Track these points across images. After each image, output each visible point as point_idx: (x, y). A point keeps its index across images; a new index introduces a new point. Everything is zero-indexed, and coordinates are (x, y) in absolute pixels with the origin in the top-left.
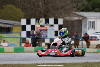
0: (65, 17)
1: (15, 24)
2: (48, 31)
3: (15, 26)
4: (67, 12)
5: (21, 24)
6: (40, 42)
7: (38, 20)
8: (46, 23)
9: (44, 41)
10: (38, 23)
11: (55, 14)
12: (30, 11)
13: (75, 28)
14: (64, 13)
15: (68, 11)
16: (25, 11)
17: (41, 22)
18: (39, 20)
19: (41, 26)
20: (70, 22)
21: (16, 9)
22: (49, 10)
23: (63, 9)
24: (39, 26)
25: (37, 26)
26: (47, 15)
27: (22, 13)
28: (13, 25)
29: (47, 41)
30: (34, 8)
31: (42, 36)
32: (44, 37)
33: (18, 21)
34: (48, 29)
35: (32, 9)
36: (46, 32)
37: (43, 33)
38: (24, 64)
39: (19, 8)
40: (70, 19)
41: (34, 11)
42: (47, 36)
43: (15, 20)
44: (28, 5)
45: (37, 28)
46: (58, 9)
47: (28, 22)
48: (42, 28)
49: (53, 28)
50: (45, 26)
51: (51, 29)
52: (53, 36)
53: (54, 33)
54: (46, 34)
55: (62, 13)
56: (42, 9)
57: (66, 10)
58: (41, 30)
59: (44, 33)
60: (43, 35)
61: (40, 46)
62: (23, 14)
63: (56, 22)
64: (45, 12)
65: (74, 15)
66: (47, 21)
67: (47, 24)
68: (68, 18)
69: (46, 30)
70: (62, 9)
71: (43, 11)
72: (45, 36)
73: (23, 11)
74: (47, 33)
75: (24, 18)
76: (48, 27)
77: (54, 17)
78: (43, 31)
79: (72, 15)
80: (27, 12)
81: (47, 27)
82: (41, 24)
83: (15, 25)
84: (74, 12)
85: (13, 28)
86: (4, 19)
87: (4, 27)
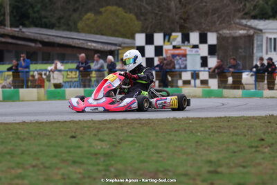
0: (220, 30)
1: (125, 43)
2: (188, 57)
3: (124, 48)
4: (224, 19)
5: (135, 44)
6: (175, 79)
7: (167, 36)
8: (183, 42)
9: (180, 78)
10: (169, 41)
11: (201, 23)
12: (152, 19)
13: (240, 50)
14: (218, 22)
15: (227, 19)
16: (142, 18)
17: (175, 39)
18: (170, 35)
19: (175, 47)
20: (230, 40)
21: (125, 14)
22: (188, 16)
23: (217, 15)
24: (171, 47)
25: (167, 47)
26: (186, 25)
27: (136, 22)
28: (120, 46)
29: (186, 76)
30: (160, 13)
31: (177, 67)
32: (180, 68)
33: (129, 38)
34: (188, 53)
35: (157, 14)
36: (184, 58)
37: (178, 60)
39: (130, 12)
40: (230, 33)
41: (159, 18)
42: (185, 67)
43: (124, 36)
44: (149, 8)
45: (167, 51)
46: (206, 14)
47: (150, 40)
48: (177, 52)
49: (197, 52)
50: (183, 48)
51: (194, 53)
52: (198, 67)
53: (199, 61)
54: (184, 62)
55: (215, 22)
56: (176, 14)
57: (224, 16)
58: (174, 56)
59: (180, 61)
60: (179, 64)
61: (172, 87)
62: (138, 24)
63: (203, 39)
64: (182, 21)
65: (238, 26)
66: (186, 38)
67: (186, 43)
68: (226, 32)
69: (185, 55)
70: (215, 14)
71: (177, 18)
72: (182, 66)
73: (138, 19)
74: (186, 60)
75: (142, 32)
76: (188, 49)
77: (199, 30)
78: (178, 58)
79: (234, 25)
80: (145, 19)
81: (187, 49)
82: (174, 43)
83: (123, 45)
84: (237, 21)
85: (120, 52)
86: (102, 34)
87: (102, 49)
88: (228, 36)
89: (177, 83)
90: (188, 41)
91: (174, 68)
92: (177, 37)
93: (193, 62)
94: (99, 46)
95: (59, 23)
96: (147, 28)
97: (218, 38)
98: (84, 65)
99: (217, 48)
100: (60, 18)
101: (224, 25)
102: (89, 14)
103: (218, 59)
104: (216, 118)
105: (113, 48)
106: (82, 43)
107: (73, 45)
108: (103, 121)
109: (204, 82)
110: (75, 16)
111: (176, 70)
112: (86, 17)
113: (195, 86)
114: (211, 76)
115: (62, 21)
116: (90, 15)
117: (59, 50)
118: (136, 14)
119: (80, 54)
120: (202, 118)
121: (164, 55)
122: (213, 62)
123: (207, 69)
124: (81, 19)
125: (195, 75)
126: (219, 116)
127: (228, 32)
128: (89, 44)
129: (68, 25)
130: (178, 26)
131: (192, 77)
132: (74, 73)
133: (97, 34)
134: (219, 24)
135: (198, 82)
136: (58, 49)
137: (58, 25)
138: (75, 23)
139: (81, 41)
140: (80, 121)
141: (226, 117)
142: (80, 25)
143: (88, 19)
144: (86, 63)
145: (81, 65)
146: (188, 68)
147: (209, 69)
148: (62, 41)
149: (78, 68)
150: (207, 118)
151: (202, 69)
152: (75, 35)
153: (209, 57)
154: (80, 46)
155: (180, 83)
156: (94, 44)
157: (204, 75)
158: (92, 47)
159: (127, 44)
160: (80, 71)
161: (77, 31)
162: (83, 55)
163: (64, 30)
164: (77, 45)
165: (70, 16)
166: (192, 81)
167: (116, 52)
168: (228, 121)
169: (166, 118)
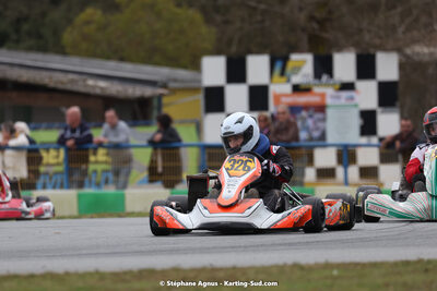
0: (408, 46)
1: (175, 80)
2: (330, 112)
3: (174, 91)
4: (416, 20)
5: (200, 81)
6: (299, 165)
7: (279, 61)
8: (317, 75)
9: (311, 161)
10: (283, 73)
11: (360, 31)
12: (243, 20)
14: (402, 28)
15: (424, 19)
16: (219, 18)
17: (297, 69)
18: (285, 59)
19: (297, 89)
20: (431, 71)
21: (179, 11)
22: (330, 12)
23: (399, 9)
24: (287, 88)
25: (280, 89)
26: (325, 35)
27: (204, 29)
28: (164, 86)
29: (325, 157)
30: (262, 6)
31: (303, 135)
32: (311, 139)
33: (185, 67)
34: (329, 101)
35: (255, 9)
36: (318, 116)
37: (304, 120)
39: (191, 5)
40: (431, 54)
41: (259, 18)
42: (323, 137)
43: (173, 62)
45: (277, 98)
46: (374, 7)
47: (236, 73)
48: (302, 99)
49: (352, 98)
50: (317, 90)
51: (343, 101)
52: (353, 136)
53: (356, 122)
54: (320, 125)
55: (394, 28)
56: (301, 9)
57: (415, 12)
58: (294, 109)
59: (310, 122)
60: (307, 129)
62: (207, 33)
63: (366, 69)
64: (315, 25)
66: (324, 67)
67: (325, 78)
68: (422, 51)
69: (321, 108)
70: (394, 7)
71: (302, 17)
72: (316, 134)
73: (208, 20)
74: (324, 120)
75: (217, 52)
76: (329, 91)
77: (356, 45)
78: (304, 114)
80: (226, 22)
81: (326, 92)
82: (296, 79)
83: (172, 85)
85: (165, 100)
86: (122, 59)
87: (122, 95)
88: (427, 59)
90: (330, 73)
91: (296, 138)
92: (303, 65)
93: (341, 125)
94: (114, 89)
95: (17, 31)
96: (230, 43)
97: (402, 67)
98: (77, 134)
99: (401, 88)
100: (19, 21)
101: (415, 33)
102: (89, 11)
103: (403, 117)
104: (395, 264)
105: (148, 91)
106: (72, 81)
107: (52, 85)
108: (125, 273)
109: (368, 173)
110: (56, 15)
111: (302, 143)
112: (83, 16)
113: (346, 183)
114: (386, 158)
115: (25, 27)
116: (92, 13)
117: (16, 98)
118: (204, 10)
119: (68, 106)
120: (363, 266)
121: (272, 108)
122: (389, 124)
123: (374, 140)
124: (70, 21)
125: (347, 155)
126: (404, 258)
127: (426, 50)
128: (91, 82)
129: (40, 36)
130: (305, 39)
131: (340, 160)
132: (53, 153)
133: (108, 58)
134: (404, 33)
135: (353, 172)
136: (14, 95)
137: (14, 37)
138: (57, 33)
139: (71, 76)
140: (67, 274)
141: (420, 261)
142: (68, 37)
143: (88, 23)
144: (83, 128)
145: (68, 134)
146: (331, 139)
147: (381, 140)
148: (25, 76)
149: (62, 141)
150: (374, 265)
151: (364, 140)
152: (55, 61)
153: (379, 110)
154: (69, 87)
155: (310, 174)
156: (102, 84)
157: (368, 156)
158: (98, 91)
159: (183, 81)
160: (68, 150)
161: (61, 51)
162: (75, 110)
163: (30, 49)
164: (60, 86)
165: (44, 15)
166: (340, 171)
167: (155, 103)
168: (426, 271)
169: (277, 266)
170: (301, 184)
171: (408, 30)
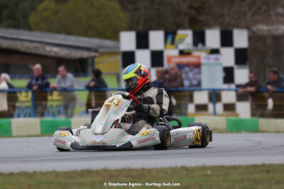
0: (254, 25)
1: (103, 47)
2: (204, 68)
3: (102, 54)
4: (259, 8)
5: (119, 47)
6: (183, 102)
7: (170, 35)
8: (195, 44)
9: (191, 100)
10: (173, 43)
11: (223, 15)
12: (146, 8)
14: (250, 14)
15: (264, 8)
16: (130, 7)
17: (182, 40)
19: (182, 53)
20: (269, 41)
22: (203, 3)
24: (176, 53)
25: (171, 53)
26: (200, 18)
27: (121, 14)
28: (96, 51)
29: (201, 97)
31: (186, 83)
32: (191, 85)
33: (109, 38)
34: (203, 61)
36: (196, 70)
37: (187, 73)
38: (143, 169)
40: (269, 31)
41: (157, 7)
42: (199, 84)
43: (102, 35)
45: (169, 59)
47: (142, 42)
48: (186, 60)
49: (217, 59)
50: (195, 53)
51: (212, 61)
52: (219, 83)
53: (220, 75)
54: (197, 76)
55: (245, 14)
56: (184, 1)
57: (258, 3)
58: (181, 66)
59: (191, 75)
60: (188, 79)
62: (124, 16)
63: (227, 40)
64: (193, 12)
65: (281, 19)
66: (199, 39)
67: (200, 46)
68: (263, 28)
69: (198, 66)
71: (185, 6)
72: (195, 82)
73: (124, 8)
74: (200, 73)
75: (130, 29)
76: (203, 55)
77: (220, 24)
78: (187, 69)
79: (274, 17)
80: (136, 10)
81: (201, 55)
82: (182, 47)
83: (100, 50)
84: (280, 10)
85: (96, 60)
86: (68, 33)
87: (69, 57)
88: (266, 33)
89: (186, 108)
90: (203, 43)
91: (182, 85)
92: (186, 37)
93: (211, 77)
94: (63, 52)
96: (138, 23)
97: (250, 39)
98: (40, 82)
99: (249, 53)
101: (258, 17)
105: (85, 54)
106: (37, 47)
107: (23, 50)
109: (229, 108)
110: (25, 4)
111: (185, 88)
112: (42, 6)
113: (215, 114)
114: (240, 98)
115: (5, 12)
116: (48, 3)
121: (166, 65)
123: (233, 86)
124: (34, 9)
125: (215, 96)
127: (265, 28)
128: (48, 48)
129: (15, 19)
130: (187, 20)
131: (211, 99)
133: (59, 32)
134: (252, 16)
135: (219, 107)
139: (35, 44)
142: (33, 19)
143: (46, 10)
145: (34, 82)
146: (204, 86)
147: (237, 86)
149: (29, 87)
151: (226, 86)
152: (24, 34)
153: (236, 67)
154: (34, 51)
155: (191, 108)
156: (55, 49)
157: (229, 96)
158: (53, 54)
159: (107, 48)
160: (34, 92)
163: (8, 27)
164: (28, 51)
165: (17, 4)
166: (211, 107)
167: (90, 62)
170: (186, 114)
171: (254, 14)
